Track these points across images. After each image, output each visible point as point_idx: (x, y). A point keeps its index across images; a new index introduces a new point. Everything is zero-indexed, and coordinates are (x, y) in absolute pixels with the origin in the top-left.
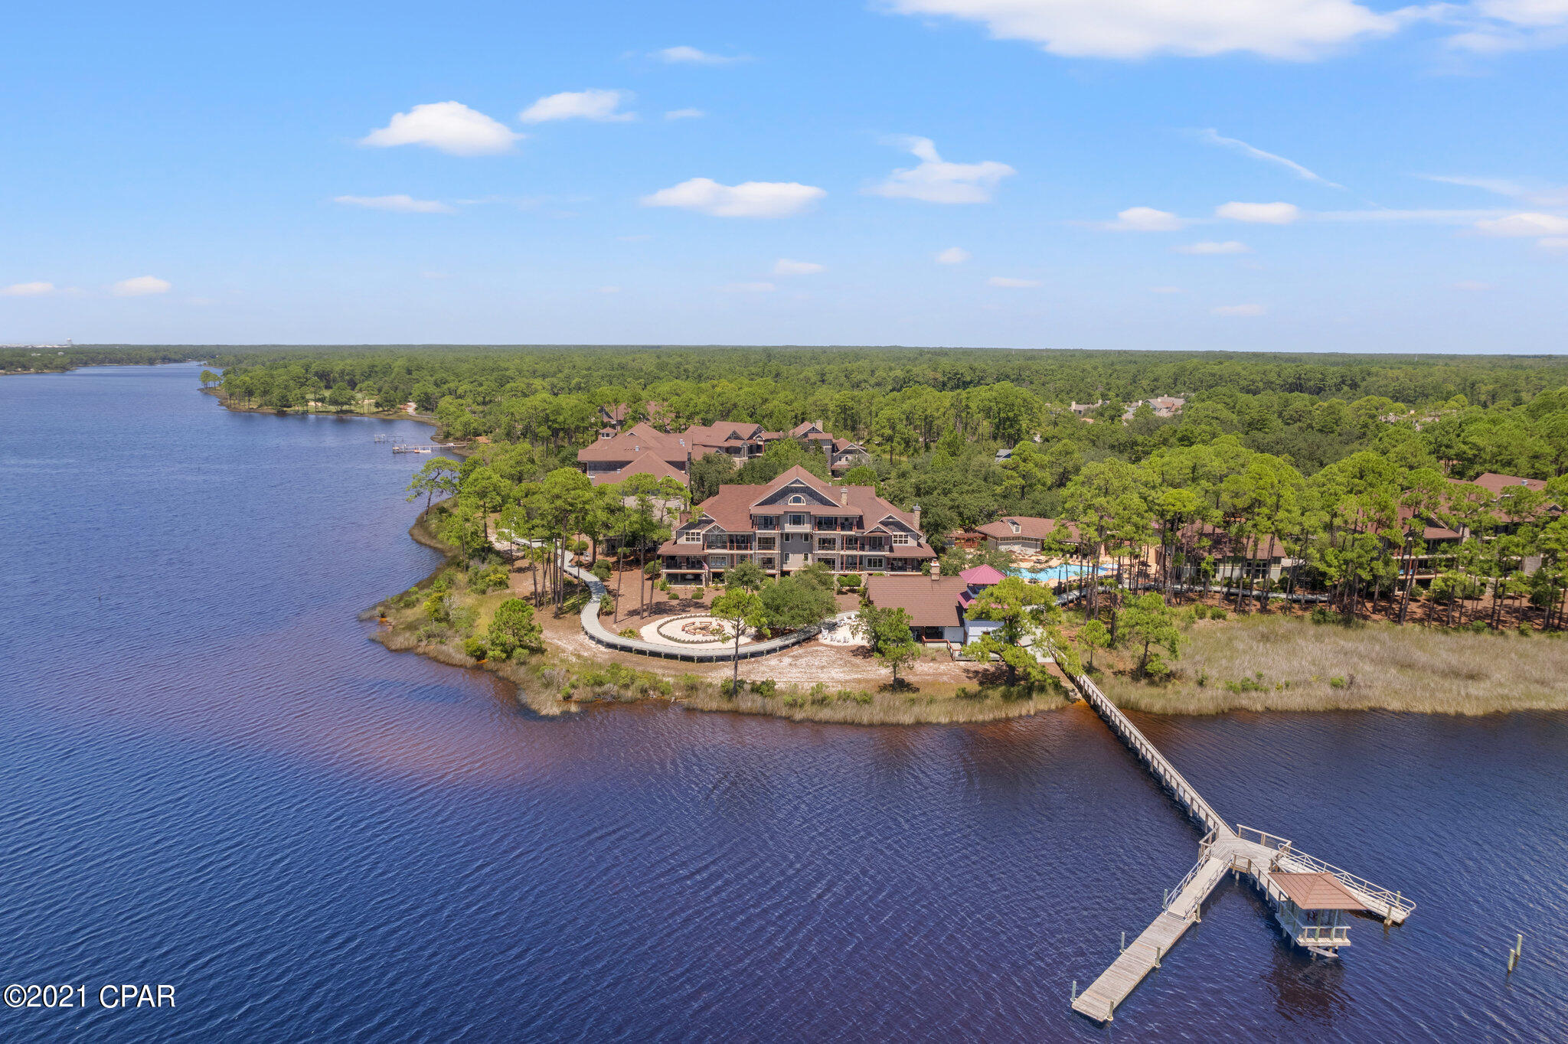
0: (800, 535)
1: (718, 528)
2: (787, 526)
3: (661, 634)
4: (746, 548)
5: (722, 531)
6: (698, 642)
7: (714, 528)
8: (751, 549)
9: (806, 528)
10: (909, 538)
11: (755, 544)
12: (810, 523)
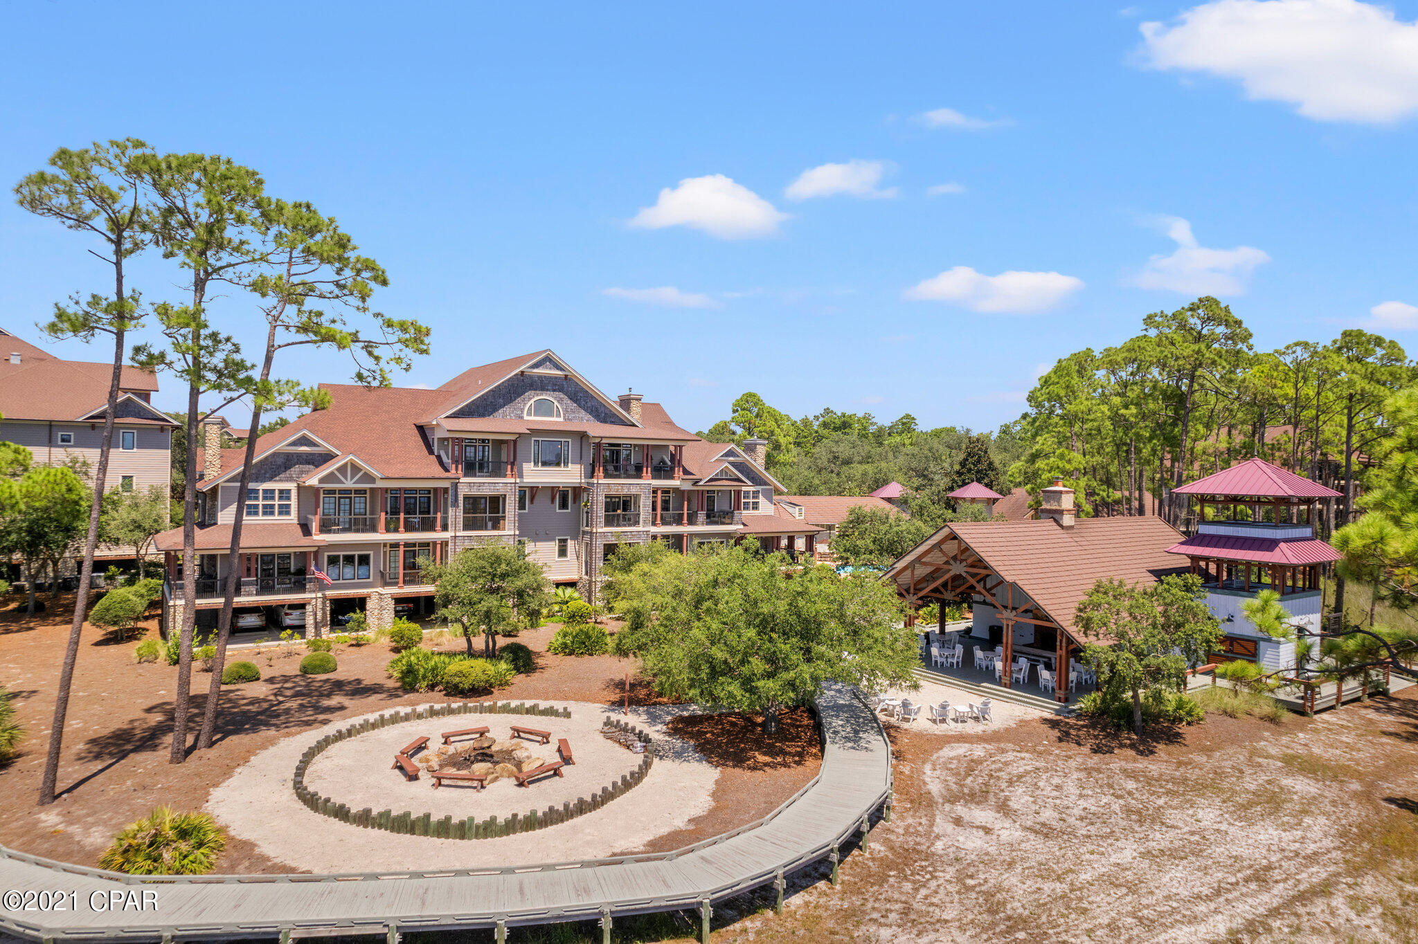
0: (553, 490)
1: (356, 469)
2: (528, 467)
3: (311, 801)
4: (428, 526)
5: (368, 478)
6: (489, 829)
7: (342, 469)
8: (445, 528)
9: (570, 475)
10: (761, 500)
11: (456, 514)
12: (580, 460)
